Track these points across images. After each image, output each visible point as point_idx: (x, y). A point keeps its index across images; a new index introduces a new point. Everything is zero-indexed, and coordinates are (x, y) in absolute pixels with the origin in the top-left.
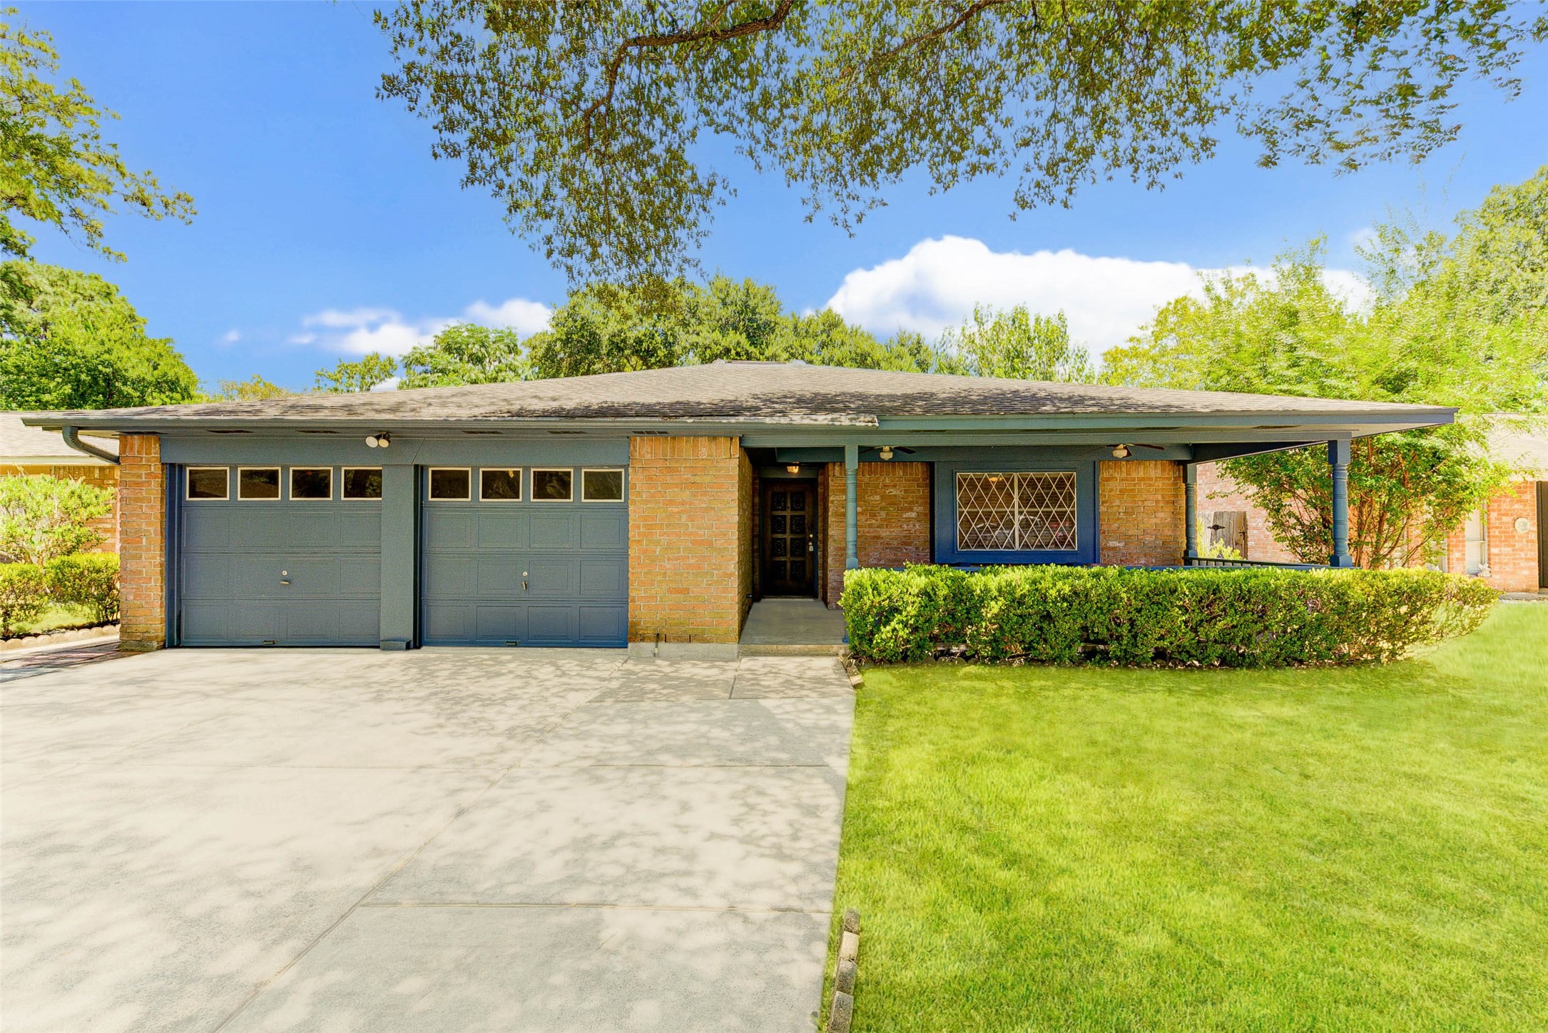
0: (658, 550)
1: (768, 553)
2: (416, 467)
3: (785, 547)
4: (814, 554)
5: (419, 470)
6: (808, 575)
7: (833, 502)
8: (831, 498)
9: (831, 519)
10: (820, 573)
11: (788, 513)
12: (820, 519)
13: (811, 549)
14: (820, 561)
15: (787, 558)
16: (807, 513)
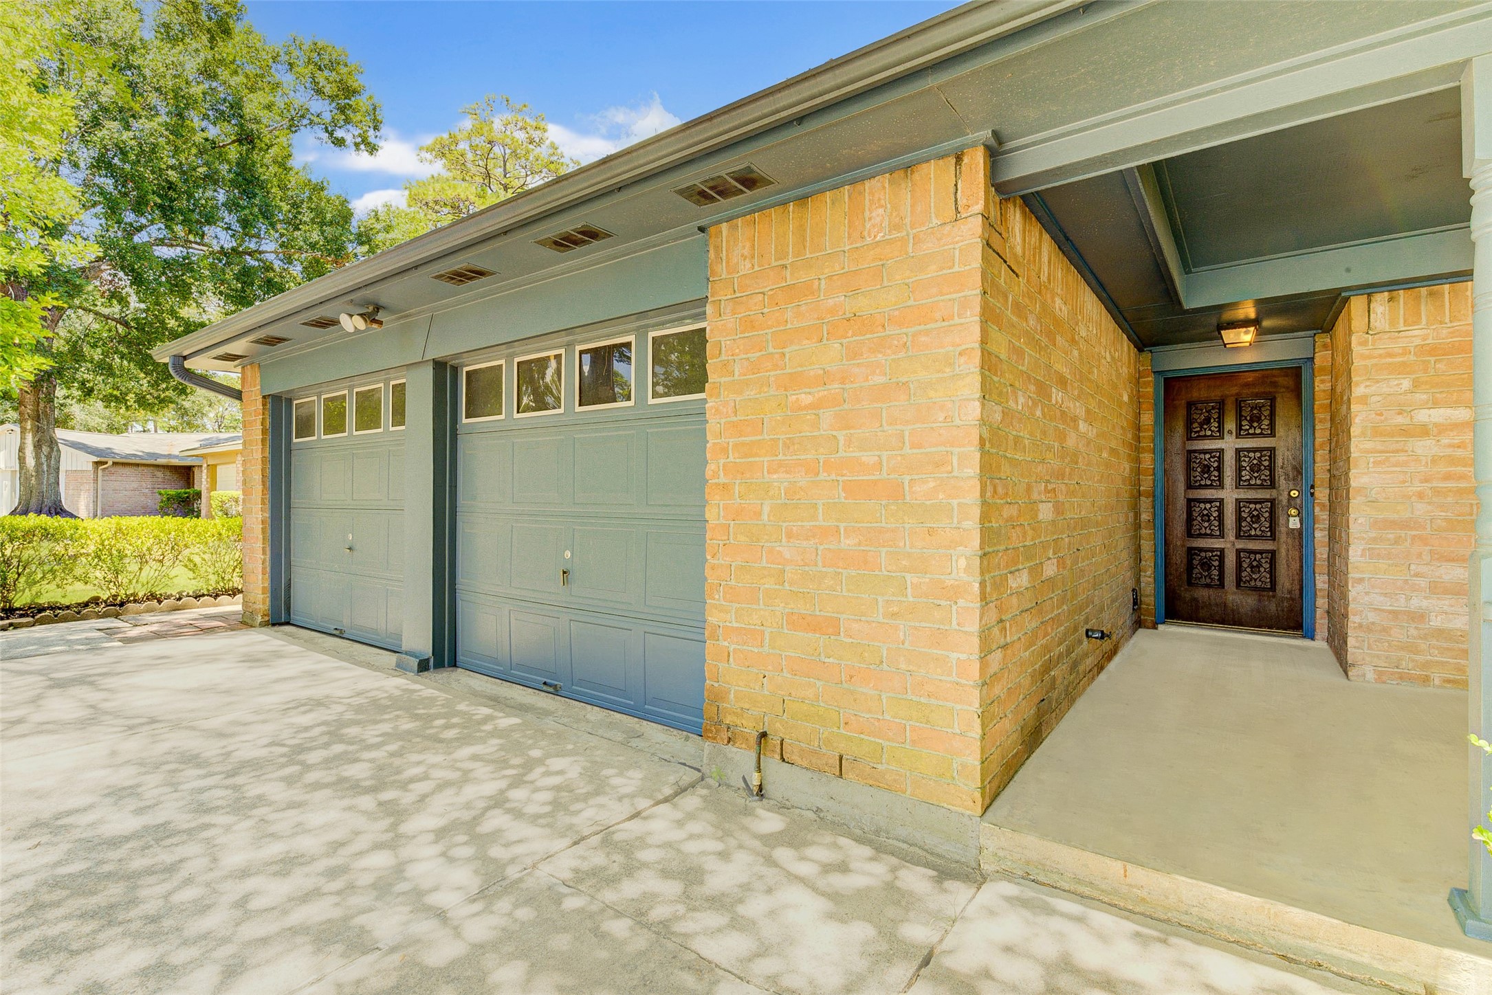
0: (766, 509)
1: (1179, 528)
2: (440, 366)
3: (1221, 518)
4: (1301, 538)
5: (444, 371)
6: (1285, 581)
7: (1364, 399)
8: (1358, 391)
9: (1360, 445)
10: (1321, 582)
11: (1229, 444)
12: (1321, 456)
13: (1294, 523)
14: (1322, 552)
15: (1229, 544)
16: (1284, 442)
